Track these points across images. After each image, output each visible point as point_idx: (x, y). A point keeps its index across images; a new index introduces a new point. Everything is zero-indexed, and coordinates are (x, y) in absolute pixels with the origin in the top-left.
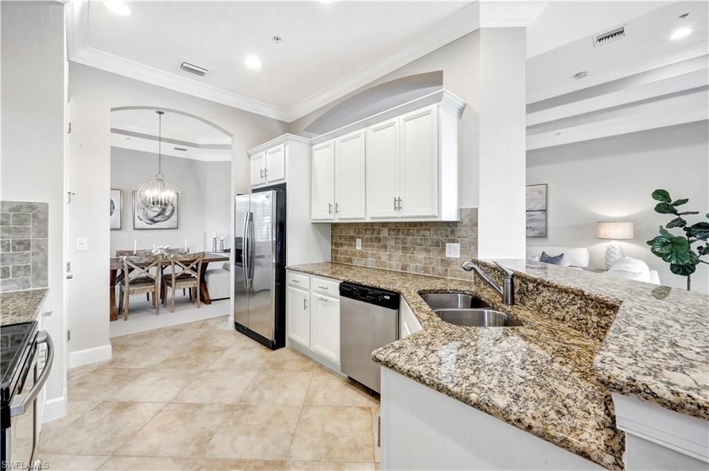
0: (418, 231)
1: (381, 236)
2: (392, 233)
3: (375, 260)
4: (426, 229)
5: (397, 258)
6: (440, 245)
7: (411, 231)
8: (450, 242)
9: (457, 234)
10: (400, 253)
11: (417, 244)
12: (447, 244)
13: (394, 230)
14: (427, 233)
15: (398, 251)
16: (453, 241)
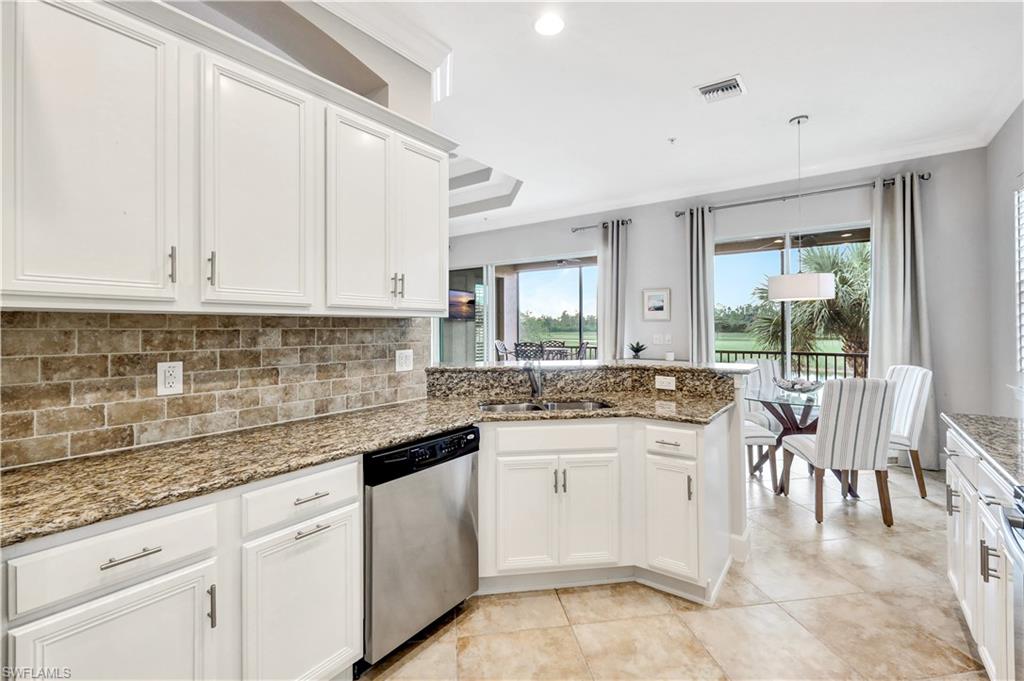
0: (351, 333)
1: (261, 348)
2: (292, 339)
3: (238, 411)
4: (365, 330)
5: (307, 391)
6: (387, 356)
7: (338, 335)
8: (400, 349)
9: (410, 336)
10: (312, 380)
11: (349, 357)
12: (398, 352)
13: (297, 333)
14: (368, 337)
15: (310, 375)
16: (405, 347)
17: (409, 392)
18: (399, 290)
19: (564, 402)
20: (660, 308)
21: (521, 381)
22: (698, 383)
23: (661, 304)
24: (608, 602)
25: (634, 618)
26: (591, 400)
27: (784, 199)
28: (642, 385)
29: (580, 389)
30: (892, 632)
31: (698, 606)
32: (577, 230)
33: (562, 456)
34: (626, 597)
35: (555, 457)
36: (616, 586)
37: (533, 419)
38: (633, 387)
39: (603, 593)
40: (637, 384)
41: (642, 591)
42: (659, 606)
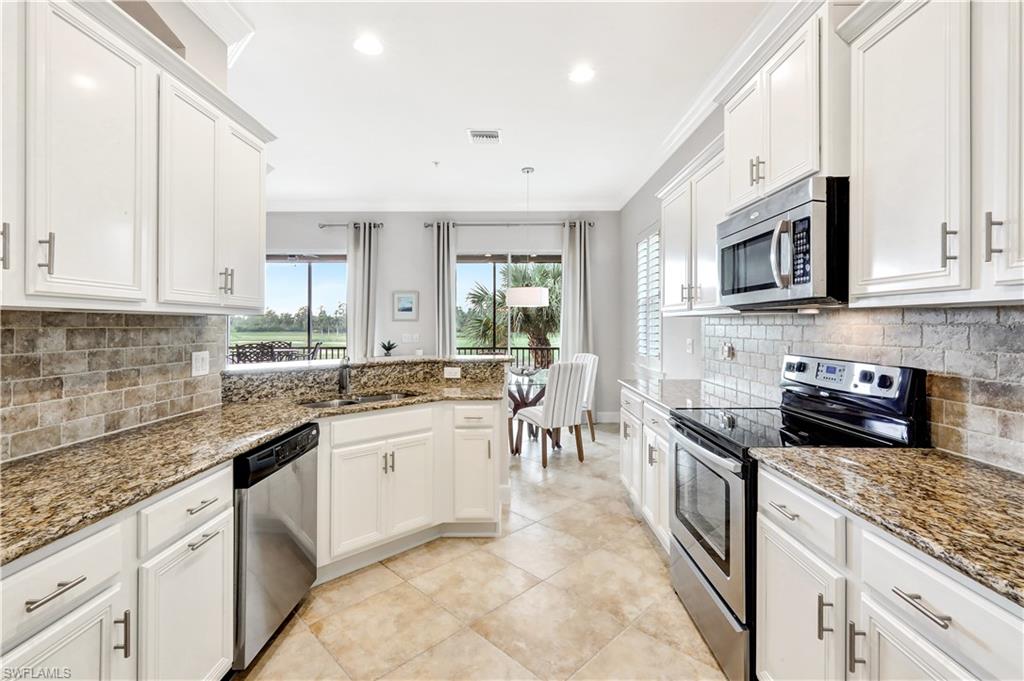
0: (146, 333)
1: (41, 352)
2: (80, 341)
3: (10, 436)
4: (161, 330)
5: (96, 404)
6: (184, 359)
7: (132, 335)
8: (196, 351)
9: (206, 337)
10: (102, 391)
11: (144, 362)
12: (194, 354)
13: (85, 333)
14: (164, 337)
15: (99, 385)
16: (200, 349)
17: (205, 398)
18: (229, 286)
19: (372, 395)
20: (410, 310)
21: (326, 380)
22: (478, 371)
23: (408, 306)
24: (428, 556)
25: (452, 560)
26: (395, 392)
27: (508, 225)
28: (432, 376)
29: (381, 383)
30: (599, 518)
31: (491, 539)
32: (324, 226)
33: (390, 441)
34: (440, 549)
35: (383, 442)
36: (428, 545)
37: (367, 409)
38: (425, 378)
39: (421, 552)
40: (428, 376)
41: (449, 541)
42: (465, 548)
